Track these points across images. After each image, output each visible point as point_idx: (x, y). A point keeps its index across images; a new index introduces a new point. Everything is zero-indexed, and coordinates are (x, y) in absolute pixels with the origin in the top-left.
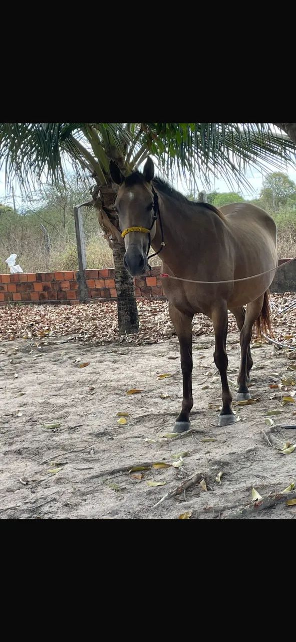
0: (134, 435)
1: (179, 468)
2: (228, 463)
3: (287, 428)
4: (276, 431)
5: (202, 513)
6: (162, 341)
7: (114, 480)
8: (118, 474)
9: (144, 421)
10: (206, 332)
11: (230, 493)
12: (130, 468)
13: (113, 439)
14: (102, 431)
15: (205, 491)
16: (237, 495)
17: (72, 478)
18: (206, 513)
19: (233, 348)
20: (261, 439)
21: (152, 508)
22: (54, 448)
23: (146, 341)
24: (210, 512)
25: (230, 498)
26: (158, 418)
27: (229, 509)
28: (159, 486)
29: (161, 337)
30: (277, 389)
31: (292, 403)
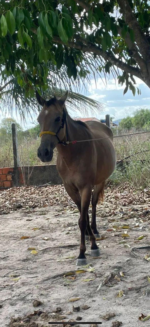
0: (47, 259)
1: (94, 272)
2: (121, 267)
3: (140, 248)
4: (135, 250)
5: (128, 291)
6: (12, 212)
7: (58, 281)
8: (58, 278)
9: (47, 251)
10: (38, 206)
11: (136, 281)
12: (64, 274)
13: (36, 262)
14: (25, 258)
15: (119, 281)
16: (140, 281)
17: (30, 282)
18: (130, 291)
19: (63, 213)
20: (129, 255)
21: (96, 291)
22: (4, 268)
23: (3, 212)
24: (133, 290)
25: (137, 283)
26: (55, 249)
27: (143, 287)
28: (90, 281)
29: (10, 209)
30: (112, 231)
31: (128, 237)
